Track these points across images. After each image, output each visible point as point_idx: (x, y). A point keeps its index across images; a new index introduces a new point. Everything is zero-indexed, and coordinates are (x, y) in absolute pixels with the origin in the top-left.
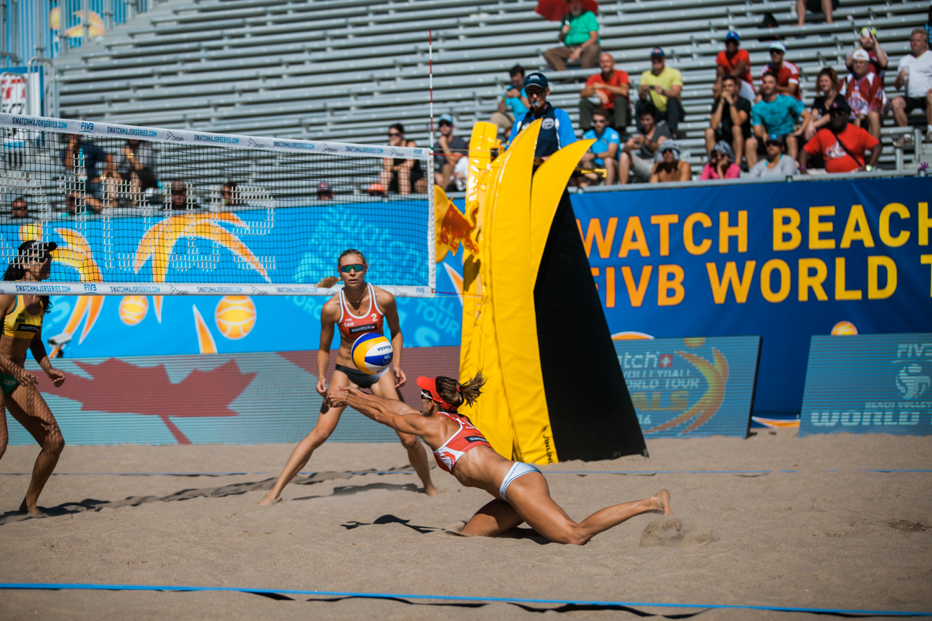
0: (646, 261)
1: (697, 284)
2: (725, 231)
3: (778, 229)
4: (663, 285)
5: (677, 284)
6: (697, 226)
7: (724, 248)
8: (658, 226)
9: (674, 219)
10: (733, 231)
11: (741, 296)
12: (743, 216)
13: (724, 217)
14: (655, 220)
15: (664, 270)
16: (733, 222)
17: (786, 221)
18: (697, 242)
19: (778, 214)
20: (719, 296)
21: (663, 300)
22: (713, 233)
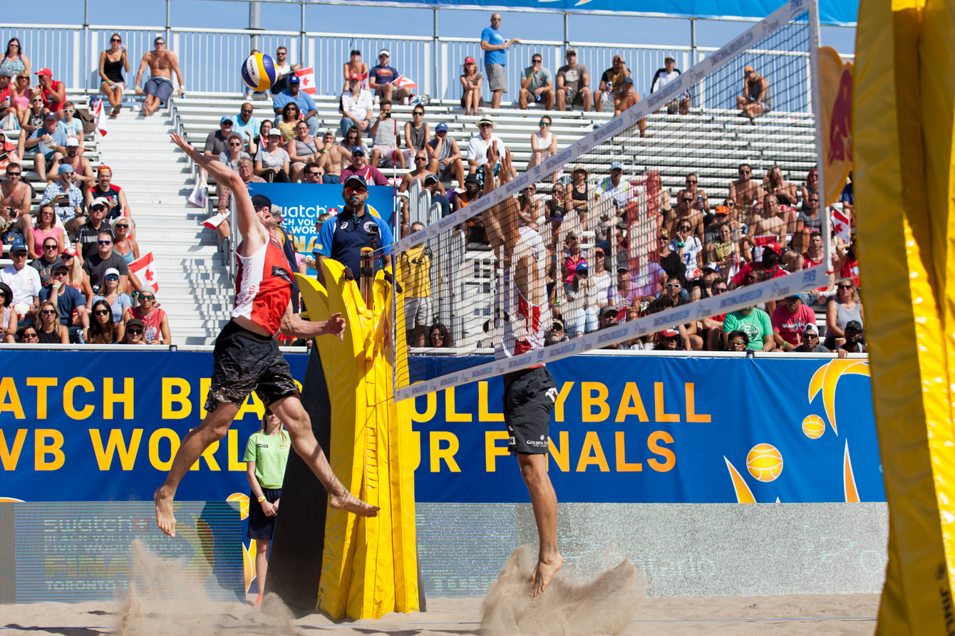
0: (21, 424)
1: (79, 450)
2: (109, 398)
3: (167, 398)
4: (40, 449)
5: (56, 449)
6: (79, 390)
7: (108, 414)
8: (35, 389)
9: (53, 382)
10: (119, 398)
11: (128, 463)
12: (129, 383)
13: (108, 383)
14: (31, 381)
15: (40, 434)
16: (119, 389)
17: (176, 390)
18: (79, 406)
19: (168, 383)
20: (104, 463)
21: (40, 465)
22: (97, 399)
